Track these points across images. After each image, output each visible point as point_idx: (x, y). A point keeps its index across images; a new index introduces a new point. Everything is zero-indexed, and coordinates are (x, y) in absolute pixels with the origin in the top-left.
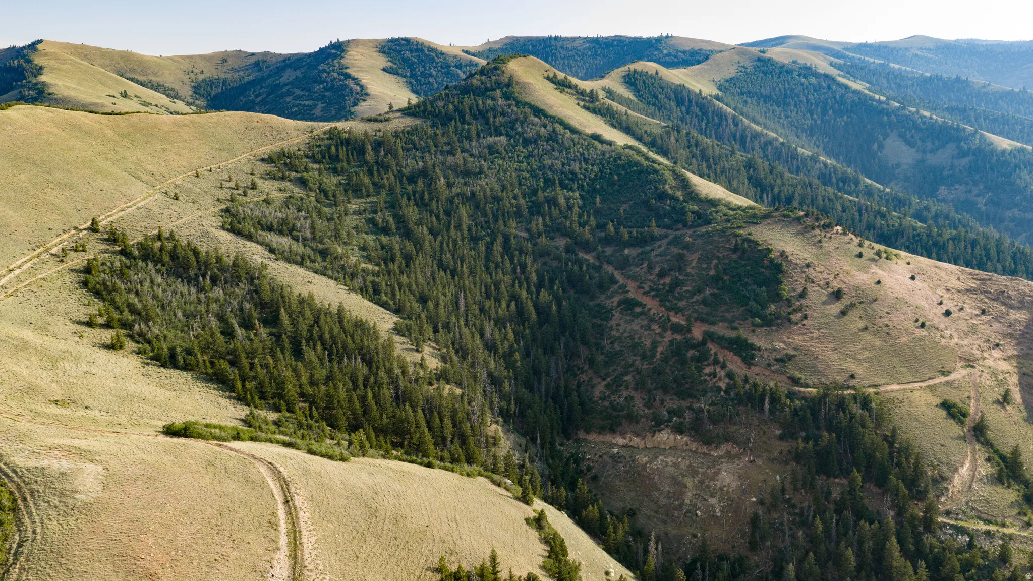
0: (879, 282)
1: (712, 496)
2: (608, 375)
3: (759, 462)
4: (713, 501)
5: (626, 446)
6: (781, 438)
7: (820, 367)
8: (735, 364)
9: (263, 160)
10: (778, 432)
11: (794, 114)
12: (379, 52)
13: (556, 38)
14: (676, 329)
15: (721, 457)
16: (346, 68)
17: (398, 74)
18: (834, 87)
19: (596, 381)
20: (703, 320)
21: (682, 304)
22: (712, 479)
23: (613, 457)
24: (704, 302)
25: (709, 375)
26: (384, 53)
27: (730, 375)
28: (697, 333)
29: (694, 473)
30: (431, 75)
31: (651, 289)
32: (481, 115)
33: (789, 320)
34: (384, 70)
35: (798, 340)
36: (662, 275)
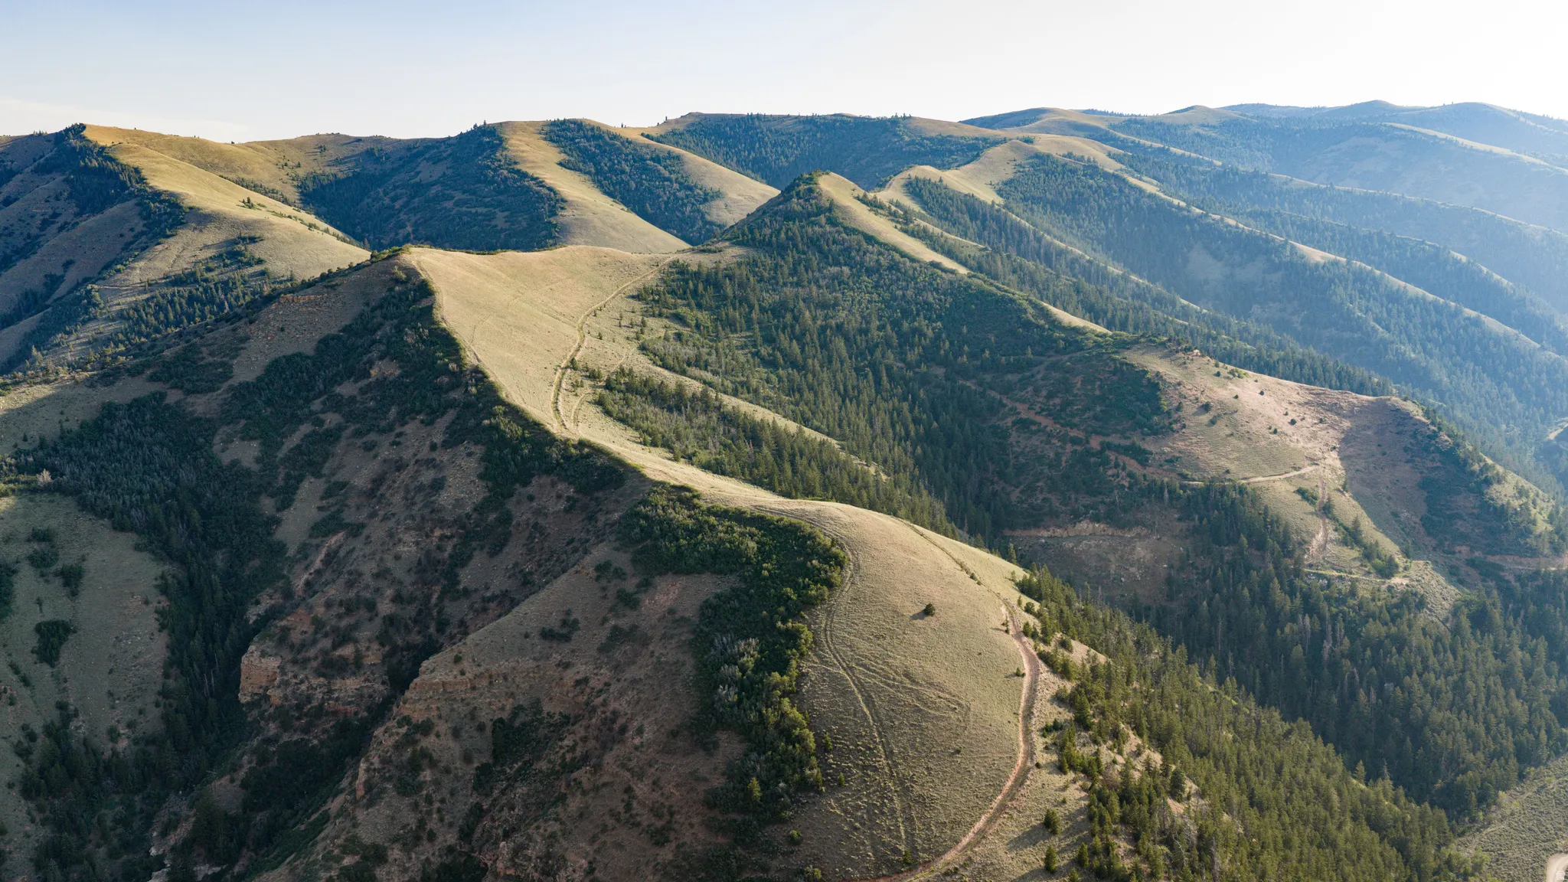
0: (1236, 397)
1: (1132, 566)
2: (1020, 484)
3: (1165, 539)
4: (1133, 570)
5: (1051, 537)
6: (1179, 520)
7: (1202, 465)
8: (1133, 465)
9: (633, 297)
10: (1176, 516)
11: (1086, 223)
12: (545, 139)
13: (758, 117)
14: (1074, 441)
15: (1132, 538)
16: (516, 163)
17: (580, 170)
18: (1127, 191)
19: (1009, 489)
20: (1097, 433)
21: (1076, 420)
22: (1131, 553)
23: (1042, 545)
24: (1095, 418)
25: (1113, 476)
26: (551, 140)
27: (1131, 475)
28: (1095, 443)
29: (1115, 550)
30: (623, 172)
31: (1043, 410)
32: (814, 243)
33: (1172, 429)
34: (560, 164)
35: (1180, 445)
36: (1050, 396)
